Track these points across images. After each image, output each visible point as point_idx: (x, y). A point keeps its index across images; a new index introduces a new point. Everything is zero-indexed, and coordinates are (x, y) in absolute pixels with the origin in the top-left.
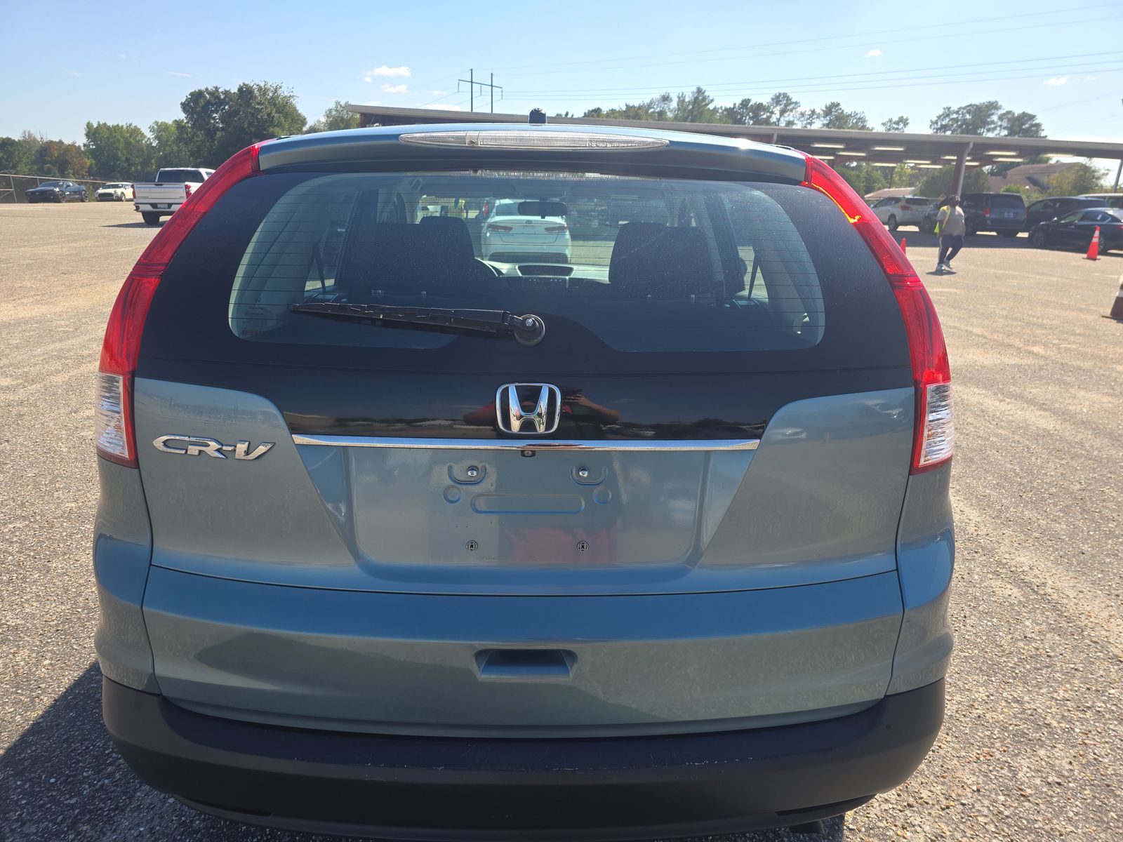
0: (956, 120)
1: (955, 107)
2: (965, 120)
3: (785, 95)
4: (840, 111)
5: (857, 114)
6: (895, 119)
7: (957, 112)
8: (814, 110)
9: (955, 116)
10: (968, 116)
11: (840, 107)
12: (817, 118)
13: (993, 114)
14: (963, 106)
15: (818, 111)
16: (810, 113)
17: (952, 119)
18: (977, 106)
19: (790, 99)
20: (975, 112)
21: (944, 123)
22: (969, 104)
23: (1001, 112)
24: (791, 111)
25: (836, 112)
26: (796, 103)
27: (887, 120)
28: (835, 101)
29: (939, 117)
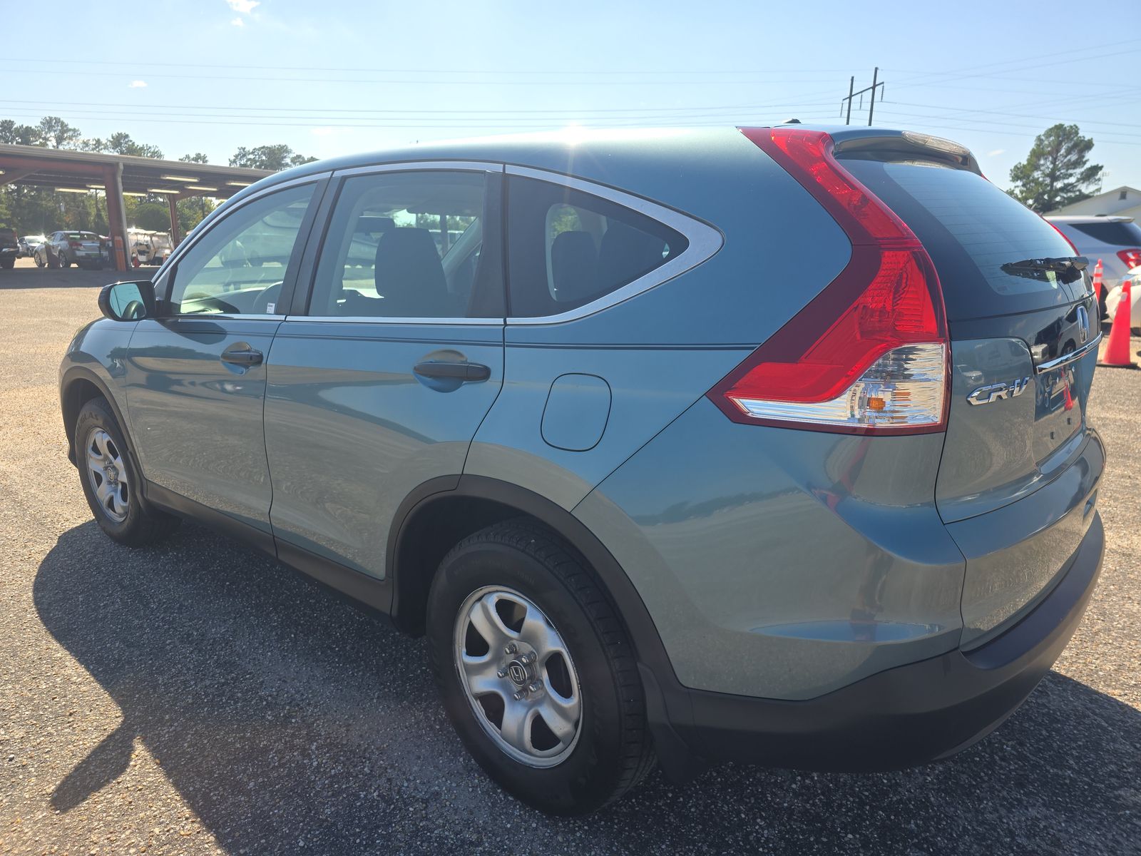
0: (254, 161)
1: (249, 148)
2: (262, 161)
3: (58, 121)
4: (131, 143)
5: (150, 148)
6: (193, 155)
7: (253, 153)
8: (99, 140)
9: (251, 156)
10: (264, 158)
11: (131, 139)
12: (105, 149)
13: (285, 157)
14: (257, 148)
15: (104, 141)
16: (94, 142)
17: (249, 159)
18: (270, 148)
19: (66, 126)
20: (269, 154)
21: (242, 163)
22: (262, 146)
23: (292, 155)
24: (71, 138)
25: (126, 143)
26: (74, 130)
27: (185, 156)
28: (123, 131)
29: (236, 156)
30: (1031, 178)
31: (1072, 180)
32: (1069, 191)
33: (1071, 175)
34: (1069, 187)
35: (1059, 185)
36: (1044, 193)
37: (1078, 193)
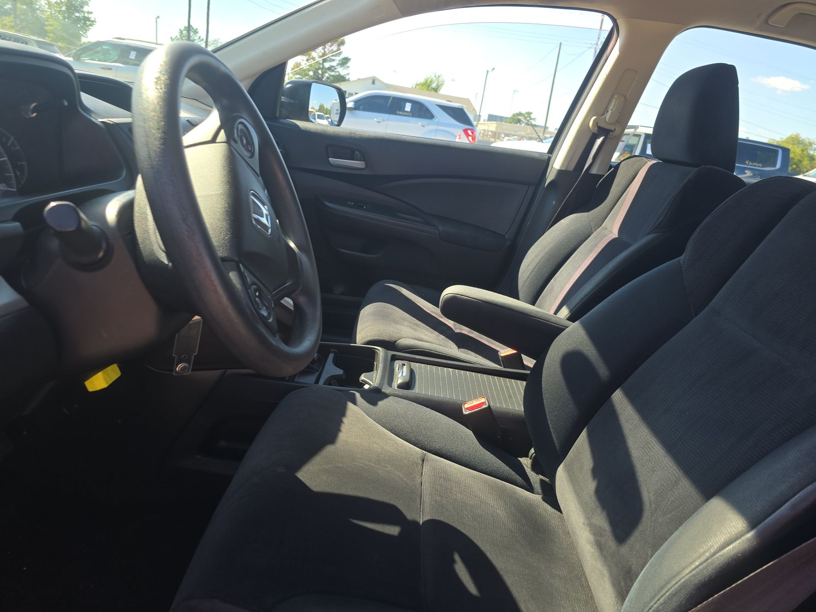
30: (311, 57)
31: (334, 64)
32: (333, 71)
33: (334, 60)
34: (333, 68)
35: (327, 65)
36: (319, 69)
37: (338, 74)
